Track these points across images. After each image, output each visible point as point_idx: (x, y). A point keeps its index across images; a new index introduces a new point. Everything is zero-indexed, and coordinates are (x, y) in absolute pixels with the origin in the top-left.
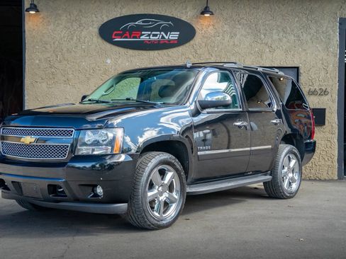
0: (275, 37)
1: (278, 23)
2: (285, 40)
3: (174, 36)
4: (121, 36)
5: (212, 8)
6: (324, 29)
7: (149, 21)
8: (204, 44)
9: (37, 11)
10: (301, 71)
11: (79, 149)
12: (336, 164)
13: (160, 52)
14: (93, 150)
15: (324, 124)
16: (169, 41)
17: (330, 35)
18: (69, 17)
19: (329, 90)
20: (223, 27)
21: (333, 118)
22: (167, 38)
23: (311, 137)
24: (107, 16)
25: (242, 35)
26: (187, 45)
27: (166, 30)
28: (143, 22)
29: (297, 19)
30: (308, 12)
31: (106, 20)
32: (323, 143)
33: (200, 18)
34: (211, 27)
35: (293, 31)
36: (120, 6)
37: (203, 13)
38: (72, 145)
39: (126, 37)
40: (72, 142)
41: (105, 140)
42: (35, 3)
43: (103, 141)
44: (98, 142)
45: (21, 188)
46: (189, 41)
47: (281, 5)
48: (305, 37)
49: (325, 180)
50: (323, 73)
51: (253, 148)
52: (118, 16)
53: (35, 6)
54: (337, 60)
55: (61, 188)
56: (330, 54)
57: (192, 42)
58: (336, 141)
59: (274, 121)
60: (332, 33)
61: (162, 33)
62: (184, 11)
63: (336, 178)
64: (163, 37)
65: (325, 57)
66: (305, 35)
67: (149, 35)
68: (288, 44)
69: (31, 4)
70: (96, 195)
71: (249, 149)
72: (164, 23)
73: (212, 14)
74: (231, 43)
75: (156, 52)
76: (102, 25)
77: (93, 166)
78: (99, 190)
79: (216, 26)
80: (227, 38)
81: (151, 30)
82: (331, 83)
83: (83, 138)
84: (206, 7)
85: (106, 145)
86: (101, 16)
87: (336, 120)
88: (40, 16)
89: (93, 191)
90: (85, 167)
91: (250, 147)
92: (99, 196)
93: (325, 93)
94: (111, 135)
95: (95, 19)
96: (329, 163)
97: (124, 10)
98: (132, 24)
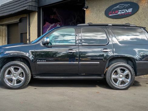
3: (130, 10)
4: (111, 14)
16: (128, 13)
18: (97, 9)
22: (127, 12)
24: (107, 6)
28: (119, 6)
34: (146, 4)
57: (138, 12)
61: (126, 10)
67: (121, 12)
72: (127, 5)
81: (122, 9)
95: (104, 8)
97: (113, 2)
98: (115, 8)
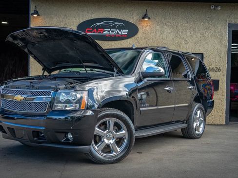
0: (189, 34)
1: (191, 26)
2: (194, 36)
3: (125, 32)
4: (91, 31)
5: (149, 15)
6: (219, 30)
7: (109, 23)
8: (143, 38)
9: (38, 15)
10: (205, 56)
11: (56, 106)
12: (225, 115)
13: (116, 42)
14: (66, 107)
15: (218, 89)
16: (122, 35)
17: (222, 34)
18: (58, 19)
19: (221, 68)
20: (156, 27)
21: (223, 86)
22: (120, 33)
23: (211, 98)
24: (82, 19)
25: (168, 33)
26: (133, 38)
27: (120, 28)
28: (105, 23)
29: (202, 23)
30: (209, 19)
31: (82, 21)
32: (217, 101)
33: (141, 21)
34: (148, 27)
35: (200, 30)
36: (90, 12)
37: (143, 18)
38: (51, 102)
39: (94, 32)
40: (50, 101)
41: (75, 99)
42: (37, 10)
43: (73, 100)
44: (70, 100)
45: (14, 132)
46: (134, 35)
47: (192, 14)
48: (207, 34)
49: (218, 125)
50: (218, 58)
51: (177, 105)
52: (90, 19)
53: (37, 12)
54: (227, 49)
55: (42, 134)
56: (223, 46)
57: (136, 36)
58: (225, 100)
59: (190, 87)
60: (224, 33)
61: (117, 30)
62: (131, 17)
63: (224, 123)
64: (118, 33)
65: (219, 48)
66: (207, 33)
67: (109, 31)
68: (197, 39)
69: (35, 11)
70: (68, 139)
71: (174, 106)
72: (119, 24)
73: (149, 19)
74: (161, 37)
75: (113, 42)
76: (79, 25)
77: (66, 118)
78: (70, 136)
79: (151, 27)
80: (158, 34)
81: (111, 28)
82: (222, 64)
83: (58, 98)
84: (146, 14)
85: (76, 103)
86: (79, 19)
87: (225, 87)
88: (40, 19)
89: (65, 137)
90: (60, 118)
91: (175, 104)
92: (69, 140)
93: (219, 70)
94: (79, 96)
95: (75, 20)
96: (220, 114)
97: (93, 15)
98: (98, 24)
